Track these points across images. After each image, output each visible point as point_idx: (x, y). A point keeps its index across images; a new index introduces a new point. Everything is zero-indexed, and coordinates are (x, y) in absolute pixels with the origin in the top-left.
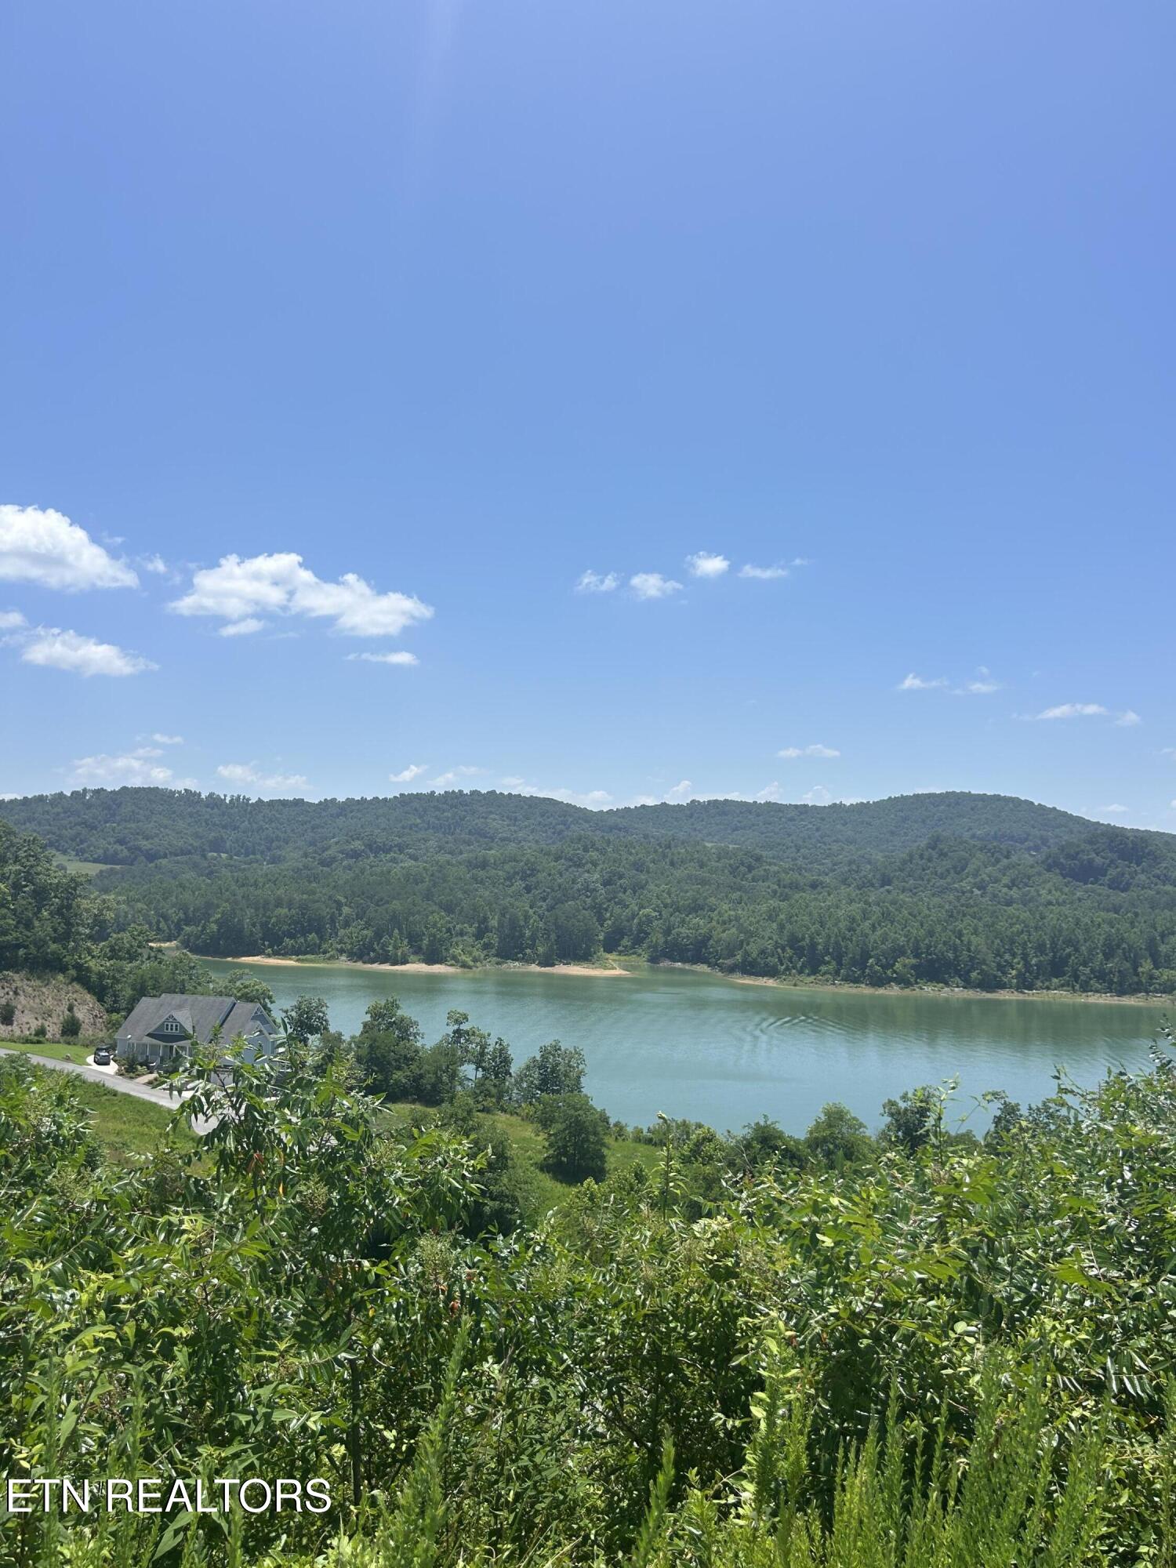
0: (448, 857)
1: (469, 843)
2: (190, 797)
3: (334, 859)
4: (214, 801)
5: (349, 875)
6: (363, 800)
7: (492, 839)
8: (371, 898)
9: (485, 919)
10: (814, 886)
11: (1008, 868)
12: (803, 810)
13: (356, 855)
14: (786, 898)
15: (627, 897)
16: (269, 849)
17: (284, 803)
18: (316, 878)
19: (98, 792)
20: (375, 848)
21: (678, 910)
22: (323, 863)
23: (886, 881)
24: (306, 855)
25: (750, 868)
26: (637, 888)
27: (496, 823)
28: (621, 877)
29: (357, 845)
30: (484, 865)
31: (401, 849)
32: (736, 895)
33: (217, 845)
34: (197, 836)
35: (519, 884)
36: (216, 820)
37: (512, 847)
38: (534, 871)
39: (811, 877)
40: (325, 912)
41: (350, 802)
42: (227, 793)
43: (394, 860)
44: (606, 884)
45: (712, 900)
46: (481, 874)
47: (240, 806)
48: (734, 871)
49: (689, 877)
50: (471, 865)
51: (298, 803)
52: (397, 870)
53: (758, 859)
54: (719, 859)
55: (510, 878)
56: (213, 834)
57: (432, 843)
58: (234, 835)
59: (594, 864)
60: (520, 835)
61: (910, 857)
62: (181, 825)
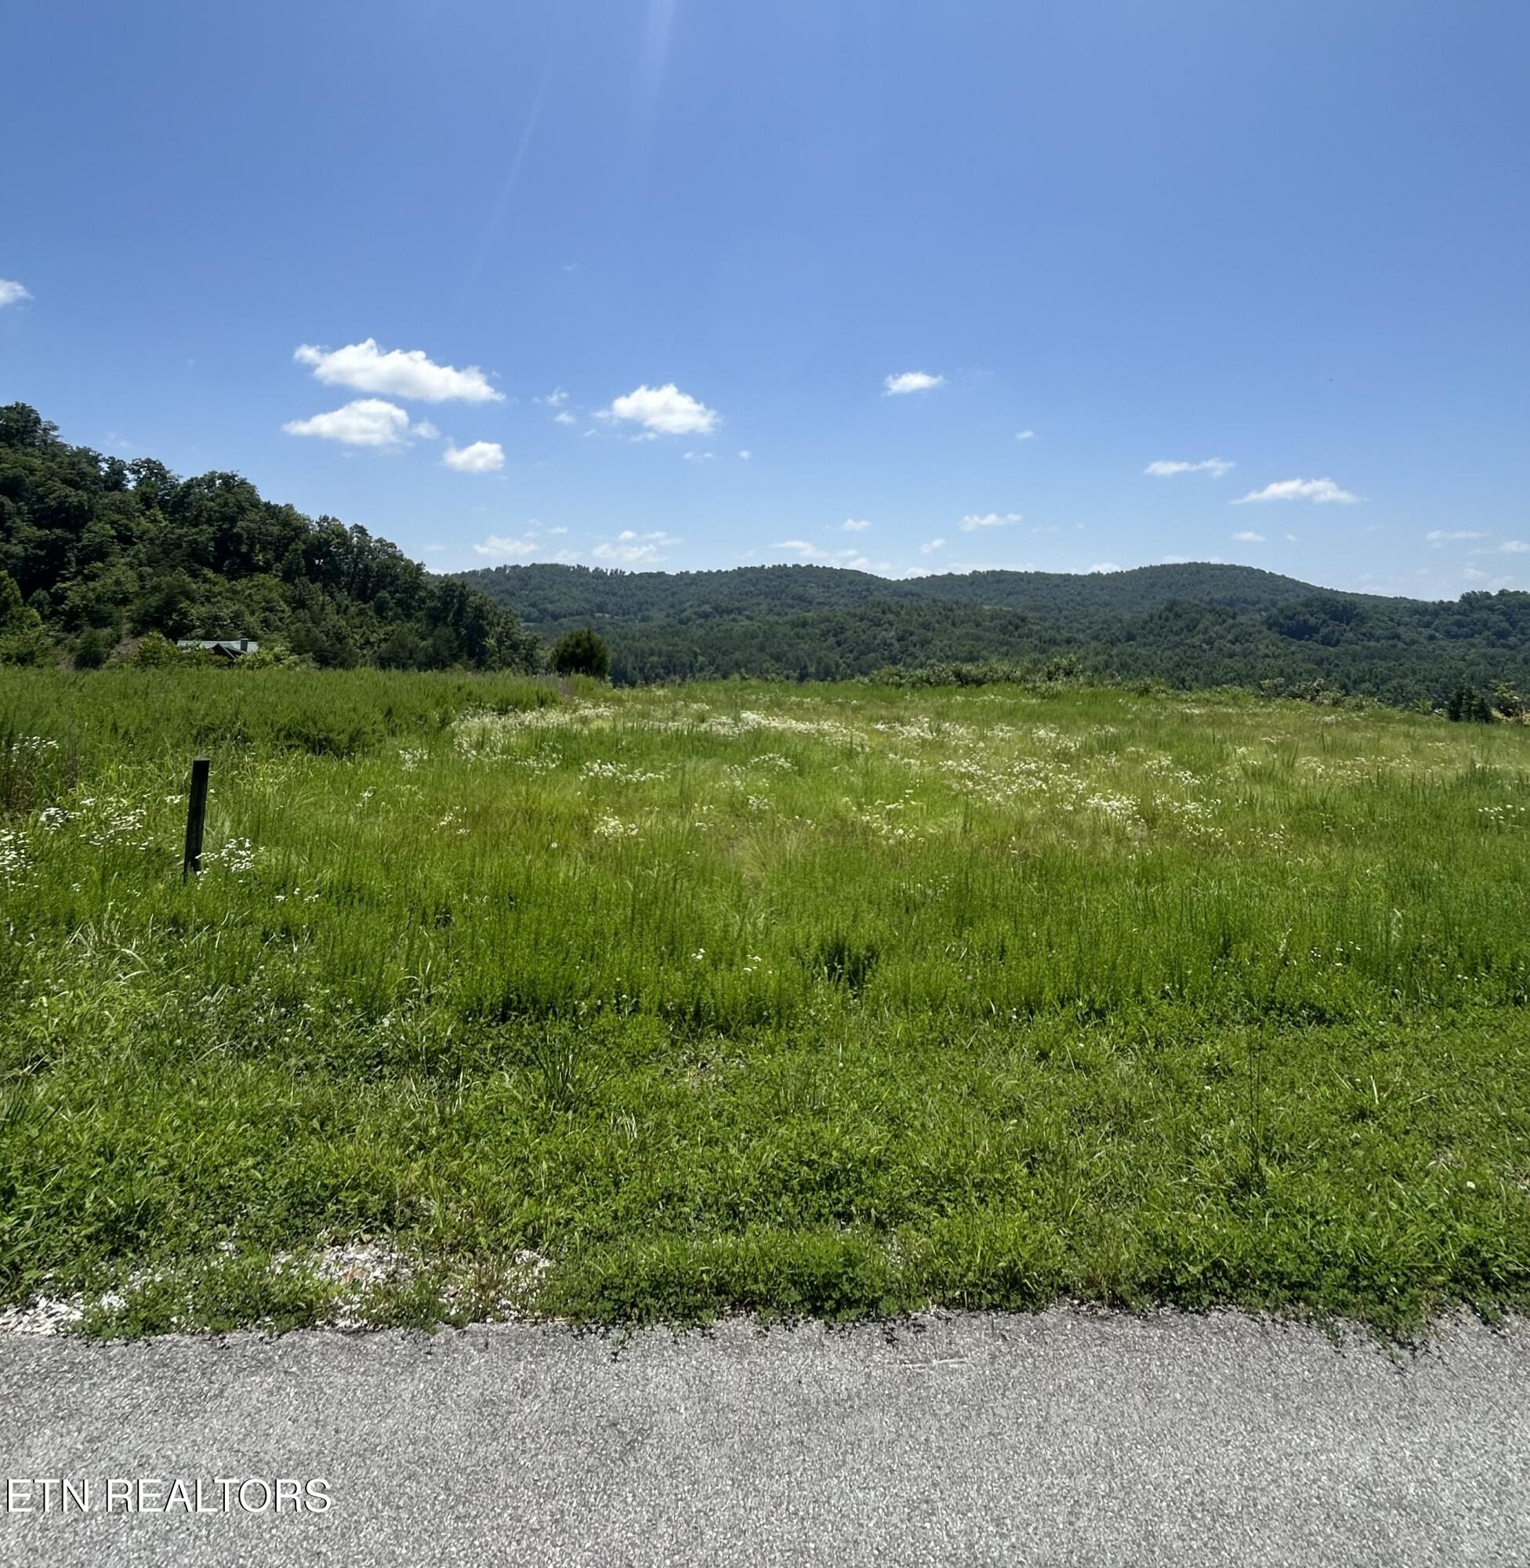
0: (775, 618)
1: (792, 607)
2: (581, 571)
3: (689, 619)
4: (599, 574)
5: (700, 632)
6: (710, 572)
7: (810, 603)
10: (1068, 642)
11: (1231, 626)
12: (1067, 578)
13: (706, 616)
15: (917, 651)
16: (639, 610)
17: (650, 575)
18: (676, 634)
20: (720, 611)
22: (681, 622)
23: (1129, 637)
24: (667, 616)
25: (1017, 628)
26: (924, 643)
27: (813, 591)
28: (911, 634)
29: (707, 608)
30: (803, 624)
31: (740, 611)
32: (1004, 649)
33: (601, 608)
34: (587, 600)
35: (832, 640)
36: (598, 588)
37: (825, 611)
38: (843, 630)
39: (1066, 634)
41: (703, 575)
42: (608, 567)
43: (734, 620)
44: (899, 640)
46: (801, 631)
47: (618, 577)
48: (1003, 630)
49: (967, 634)
50: (793, 624)
51: (661, 574)
52: (735, 628)
53: (1023, 620)
54: (991, 619)
55: (824, 635)
56: (598, 599)
57: (764, 607)
58: (614, 599)
59: (891, 624)
60: (833, 600)
61: (1151, 617)
62: (575, 592)
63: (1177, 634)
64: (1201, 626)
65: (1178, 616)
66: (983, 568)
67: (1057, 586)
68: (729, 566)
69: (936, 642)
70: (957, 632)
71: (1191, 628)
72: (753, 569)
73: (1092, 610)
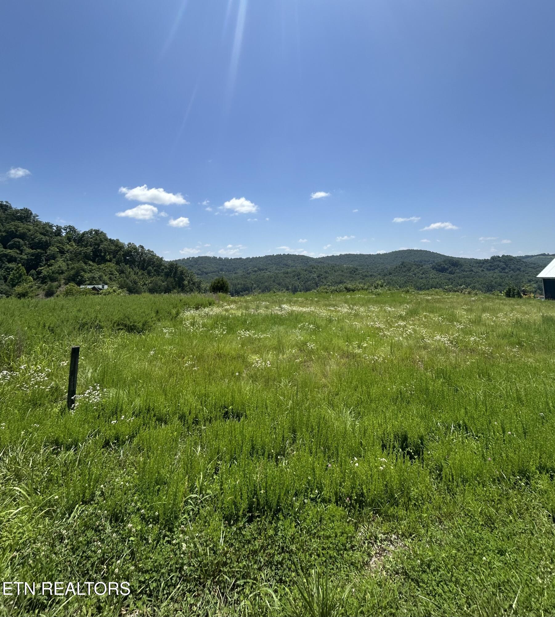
0: (278, 271)
1: (283, 268)
2: (215, 258)
3: (250, 273)
4: (220, 259)
5: (254, 277)
6: (256, 257)
7: (289, 266)
8: (260, 282)
9: (288, 287)
10: (371, 276)
11: (422, 269)
12: (370, 255)
13: (255, 271)
14: (364, 279)
15: (323, 280)
16: (234, 270)
17: (237, 259)
18: (246, 278)
19: (193, 258)
20: (260, 270)
21: (336, 283)
22: (248, 274)
23: (390, 274)
24: (243, 272)
25: (355, 272)
26: (326, 278)
27: (290, 262)
28: (322, 275)
29: (256, 269)
30: (287, 273)
31: (266, 269)
32: (351, 279)
33: (222, 270)
34: (217, 268)
35: (296, 278)
36: (221, 264)
37: (294, 268)
38: (300, 274)
39: (370, 274)
40: (250, 286)
41: (253, 258)
42: (223, 257)
43: (265, 272)
44: (318, 277)
45: (345, 280)
46: (287, 275)
47: (227, 259)
48: (351, 273)
49: (339, 274)
50: (284, 273)
51: (241, 258)
52: (266, 275)
53: (357, 269)
54: (347, 269)
55: (294, 276)
56: (221, 267)
57: (274, 268)
58: (226, 267)
59: (315, 272)
60: (296, 265)
61: (397, 267)
62: (213, 265)
63: (405, 272)
64: (412, 270)
65: (405, 267)
66: (343, 253)
67: (367, 258)
68: (262, 255)
69: (329, 277)
70: (336, 274)
71: (409, 270)
72: (270, 256)
73: (378, 265)
